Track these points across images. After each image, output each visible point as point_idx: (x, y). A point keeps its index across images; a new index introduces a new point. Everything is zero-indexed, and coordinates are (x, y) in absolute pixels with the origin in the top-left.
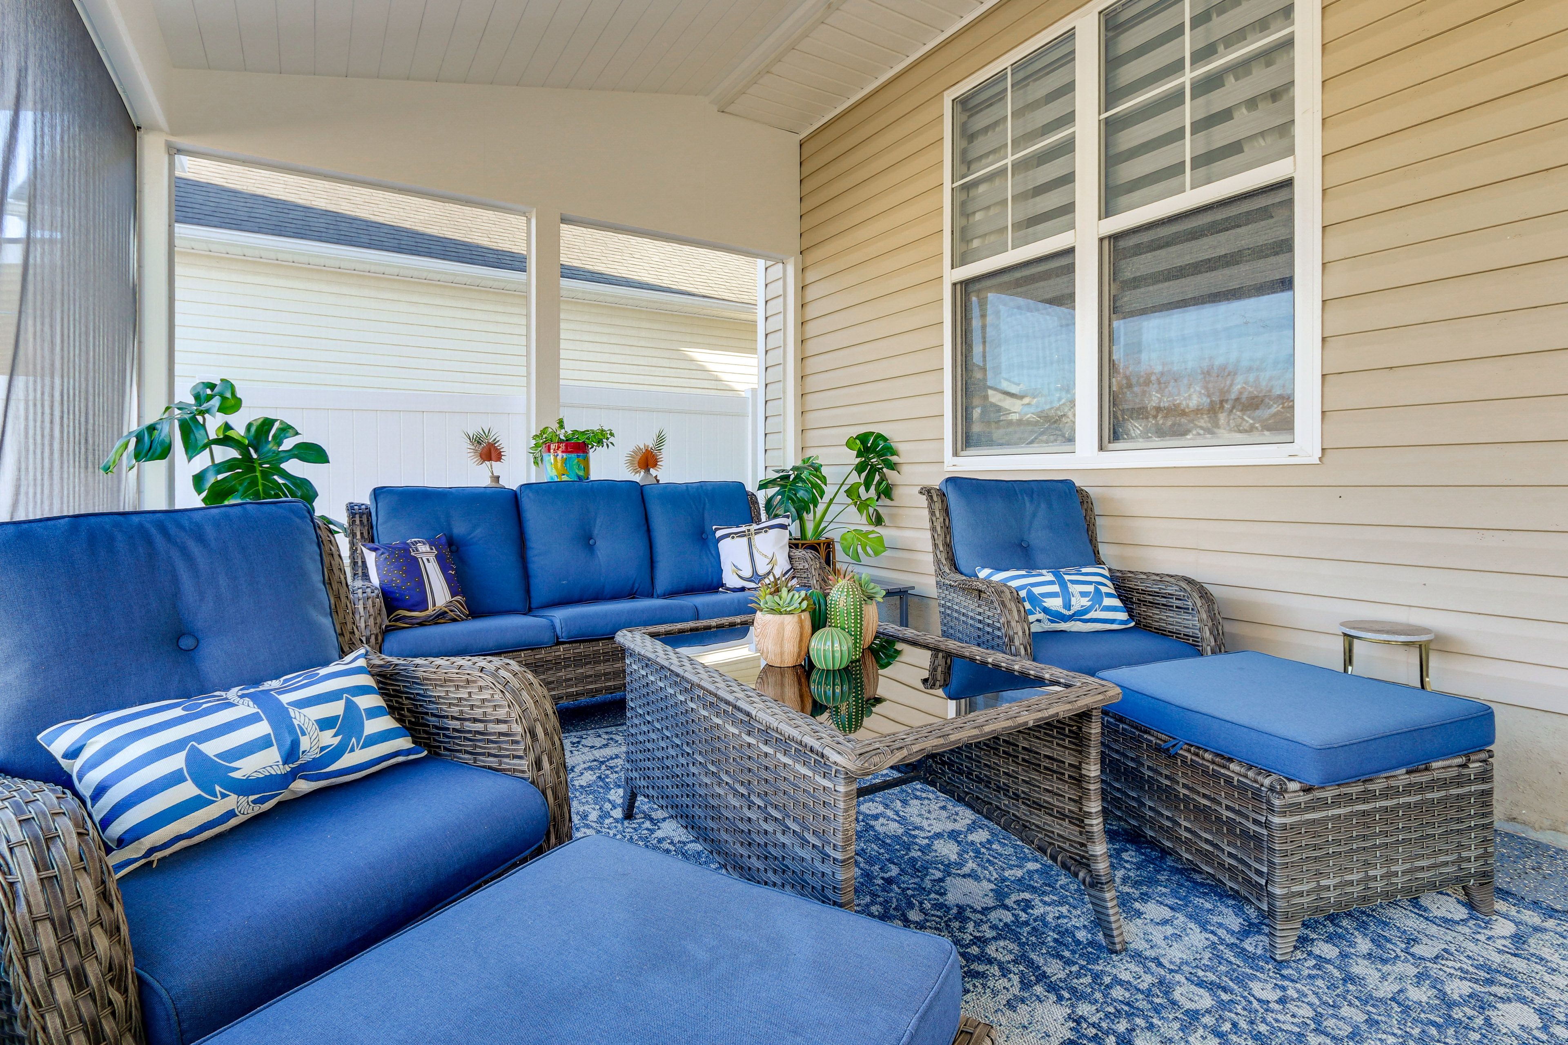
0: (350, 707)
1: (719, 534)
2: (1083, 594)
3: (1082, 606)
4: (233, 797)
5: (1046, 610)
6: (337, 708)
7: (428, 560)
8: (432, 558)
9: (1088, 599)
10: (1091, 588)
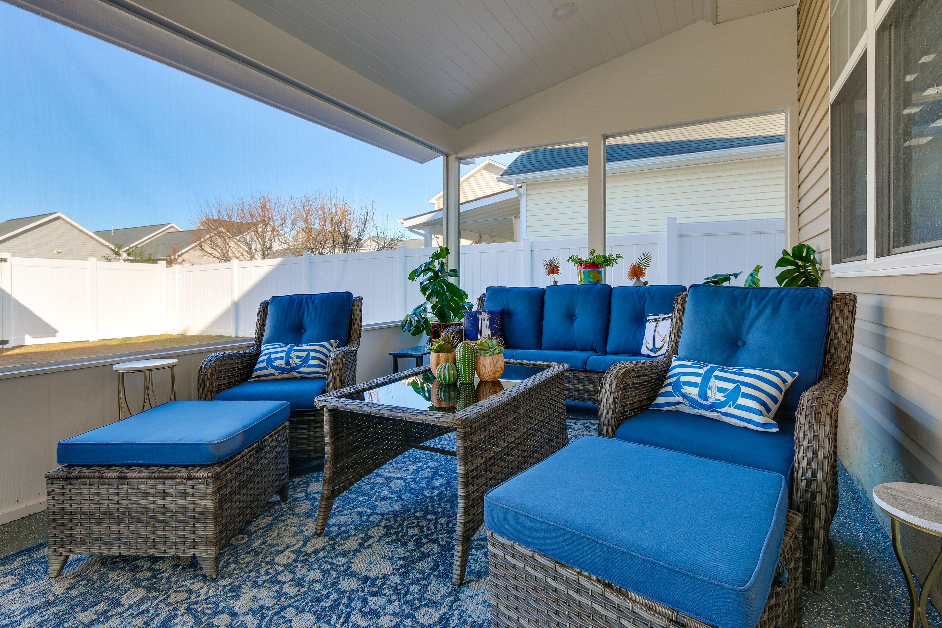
0: (308, 354)
1: (648, 318)
2: (720, 390)
3: (717, 400)
4: (272, 369)
5: (684, 396)
6: (304, 354)
7: (484, 320)
8: (487, 319)
9: (723, 395)
10: (731, 386)
